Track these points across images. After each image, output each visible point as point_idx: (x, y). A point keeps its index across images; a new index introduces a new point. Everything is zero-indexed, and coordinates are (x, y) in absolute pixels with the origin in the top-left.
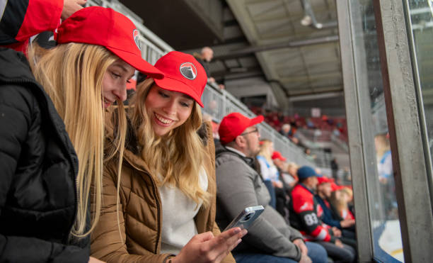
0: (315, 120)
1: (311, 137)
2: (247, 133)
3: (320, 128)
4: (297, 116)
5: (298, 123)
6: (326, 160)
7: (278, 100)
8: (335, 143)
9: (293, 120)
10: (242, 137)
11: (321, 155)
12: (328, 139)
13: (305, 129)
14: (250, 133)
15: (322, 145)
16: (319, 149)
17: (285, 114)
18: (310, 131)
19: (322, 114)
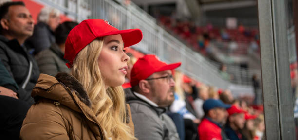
0: (231, 31)
1: (226, 51)
2: (153, 79)
3: (236, 40)
4: (210, 26)
5: (212, 35)
6: (242, 77)
7: (190, 9)
8: (253, 57)
9: (205, 31)
10: (146, 82)
11: (237, 71)
12: (245, 53)
13: (219, 41)
14: (157, 79)
15: (237, 59)
16: (234, 64)
17: (198, 24)
18: (225, 44)
19: (239, 24)
